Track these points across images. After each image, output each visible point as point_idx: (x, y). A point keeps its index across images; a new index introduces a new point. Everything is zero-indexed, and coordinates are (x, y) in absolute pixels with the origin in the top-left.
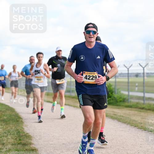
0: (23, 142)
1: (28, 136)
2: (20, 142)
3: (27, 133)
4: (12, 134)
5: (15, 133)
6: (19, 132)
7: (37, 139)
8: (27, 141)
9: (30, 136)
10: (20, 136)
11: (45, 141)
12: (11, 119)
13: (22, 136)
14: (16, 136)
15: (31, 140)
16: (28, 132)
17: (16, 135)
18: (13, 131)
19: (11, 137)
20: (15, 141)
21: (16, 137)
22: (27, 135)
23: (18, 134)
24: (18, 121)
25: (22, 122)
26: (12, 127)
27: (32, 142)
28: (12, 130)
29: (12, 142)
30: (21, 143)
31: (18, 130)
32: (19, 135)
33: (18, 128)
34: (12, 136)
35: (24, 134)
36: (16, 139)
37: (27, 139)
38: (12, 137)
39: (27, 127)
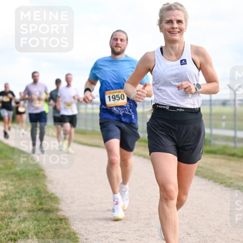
0: (45, 207)
1: (53, 198)
2: (40, 207)
3: (52, 194)
4: (28, 195)
5: (34, 193)
6: (39, 192)
7: (68, 202)
8: (51, 206)
9: (56, 197)
10: (40, 198)
11: (80, 206)
12: (27, 171)
13: (44, 198)
14: (34, 198)
15: (59, 203)
16: (53, 191)
17: (35, 196)
18: (30, 190)
19: (27, 199)
20: (33, 205)
21: (35, 200)
22: (53, 196)
23: (39, 194)
24: (37, 175)
25: (44, 176)
26: (28, 184)
27: (60, 207)
28: (28, 189)
29: (28, 208)
30: (42, 208)
31: (38, 188)
32: (40, 196)
33: (38, 185)
34: (28, 197)
35: (47, 195)
36: (35, 202)
37: (52, 202)
38: (29, 199)
39: (52, 184)
